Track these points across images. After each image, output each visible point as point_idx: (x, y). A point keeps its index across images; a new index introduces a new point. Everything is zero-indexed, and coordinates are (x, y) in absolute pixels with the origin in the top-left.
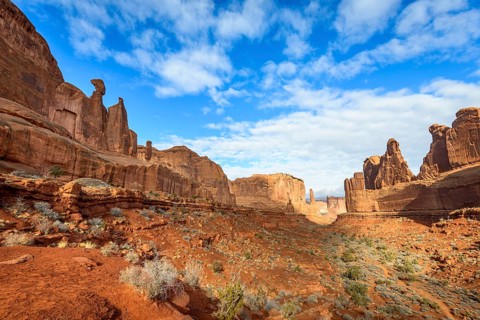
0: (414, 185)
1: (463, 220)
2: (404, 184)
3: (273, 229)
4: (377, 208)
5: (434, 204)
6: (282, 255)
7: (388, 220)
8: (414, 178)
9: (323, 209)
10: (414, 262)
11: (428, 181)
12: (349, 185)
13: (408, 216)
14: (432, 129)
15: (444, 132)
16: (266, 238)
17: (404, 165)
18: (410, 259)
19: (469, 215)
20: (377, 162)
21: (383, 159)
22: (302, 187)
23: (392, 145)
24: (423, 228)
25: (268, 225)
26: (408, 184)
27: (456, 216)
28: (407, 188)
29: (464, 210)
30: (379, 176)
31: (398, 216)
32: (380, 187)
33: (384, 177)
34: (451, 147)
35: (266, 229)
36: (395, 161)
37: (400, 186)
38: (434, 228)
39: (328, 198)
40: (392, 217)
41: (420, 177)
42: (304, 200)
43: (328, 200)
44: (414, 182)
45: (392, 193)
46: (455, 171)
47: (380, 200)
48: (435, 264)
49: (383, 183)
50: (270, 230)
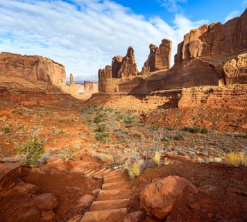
0: (138, 78)
1: (155, 97)
2: (133, 77)
3: (34, 106)
4: (118, 90)
5: (145, 88)
6: (45, 125)
7: (123, 97)
8: (138, 74)
9: (81, 89)
10: (133, 118)
11: (145, 76)
12: (102, 74)
13: (133, 95)
14: (151, 46)
15: (155, 50)
16: (26, 114)
17: (135, 65)
18: (131, 116)
19: (158, 94)
20: (121, 61)
21: (124, 59)
22: (63, 71)
23: (130, 51)
24: (139, 101)
25: (27, 103)
26: (135, 77)
27: (153, 95)
28: (134, 79)
29: (156, 92)
30: (121, 70)
31: (128, 95)
32: (120, 77)
33: (123, 71)
34: (157, 59)
35: (26, 106)
36: (131, 61)
37: (131, 77)
38: (144, 101)
39: (85, 82)
40: (125, 95)
41: (141, 73)
42: (65, 82)
43: (85, 83)
44: (138, 76)
45: (126, 81)
46: (156, 72)
47: (120, 85)
48: (141, 117)
49: (123, 75)
50: (30, 107)
